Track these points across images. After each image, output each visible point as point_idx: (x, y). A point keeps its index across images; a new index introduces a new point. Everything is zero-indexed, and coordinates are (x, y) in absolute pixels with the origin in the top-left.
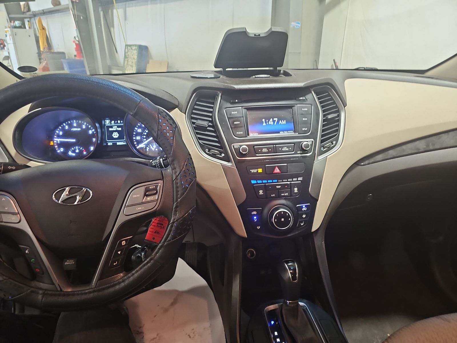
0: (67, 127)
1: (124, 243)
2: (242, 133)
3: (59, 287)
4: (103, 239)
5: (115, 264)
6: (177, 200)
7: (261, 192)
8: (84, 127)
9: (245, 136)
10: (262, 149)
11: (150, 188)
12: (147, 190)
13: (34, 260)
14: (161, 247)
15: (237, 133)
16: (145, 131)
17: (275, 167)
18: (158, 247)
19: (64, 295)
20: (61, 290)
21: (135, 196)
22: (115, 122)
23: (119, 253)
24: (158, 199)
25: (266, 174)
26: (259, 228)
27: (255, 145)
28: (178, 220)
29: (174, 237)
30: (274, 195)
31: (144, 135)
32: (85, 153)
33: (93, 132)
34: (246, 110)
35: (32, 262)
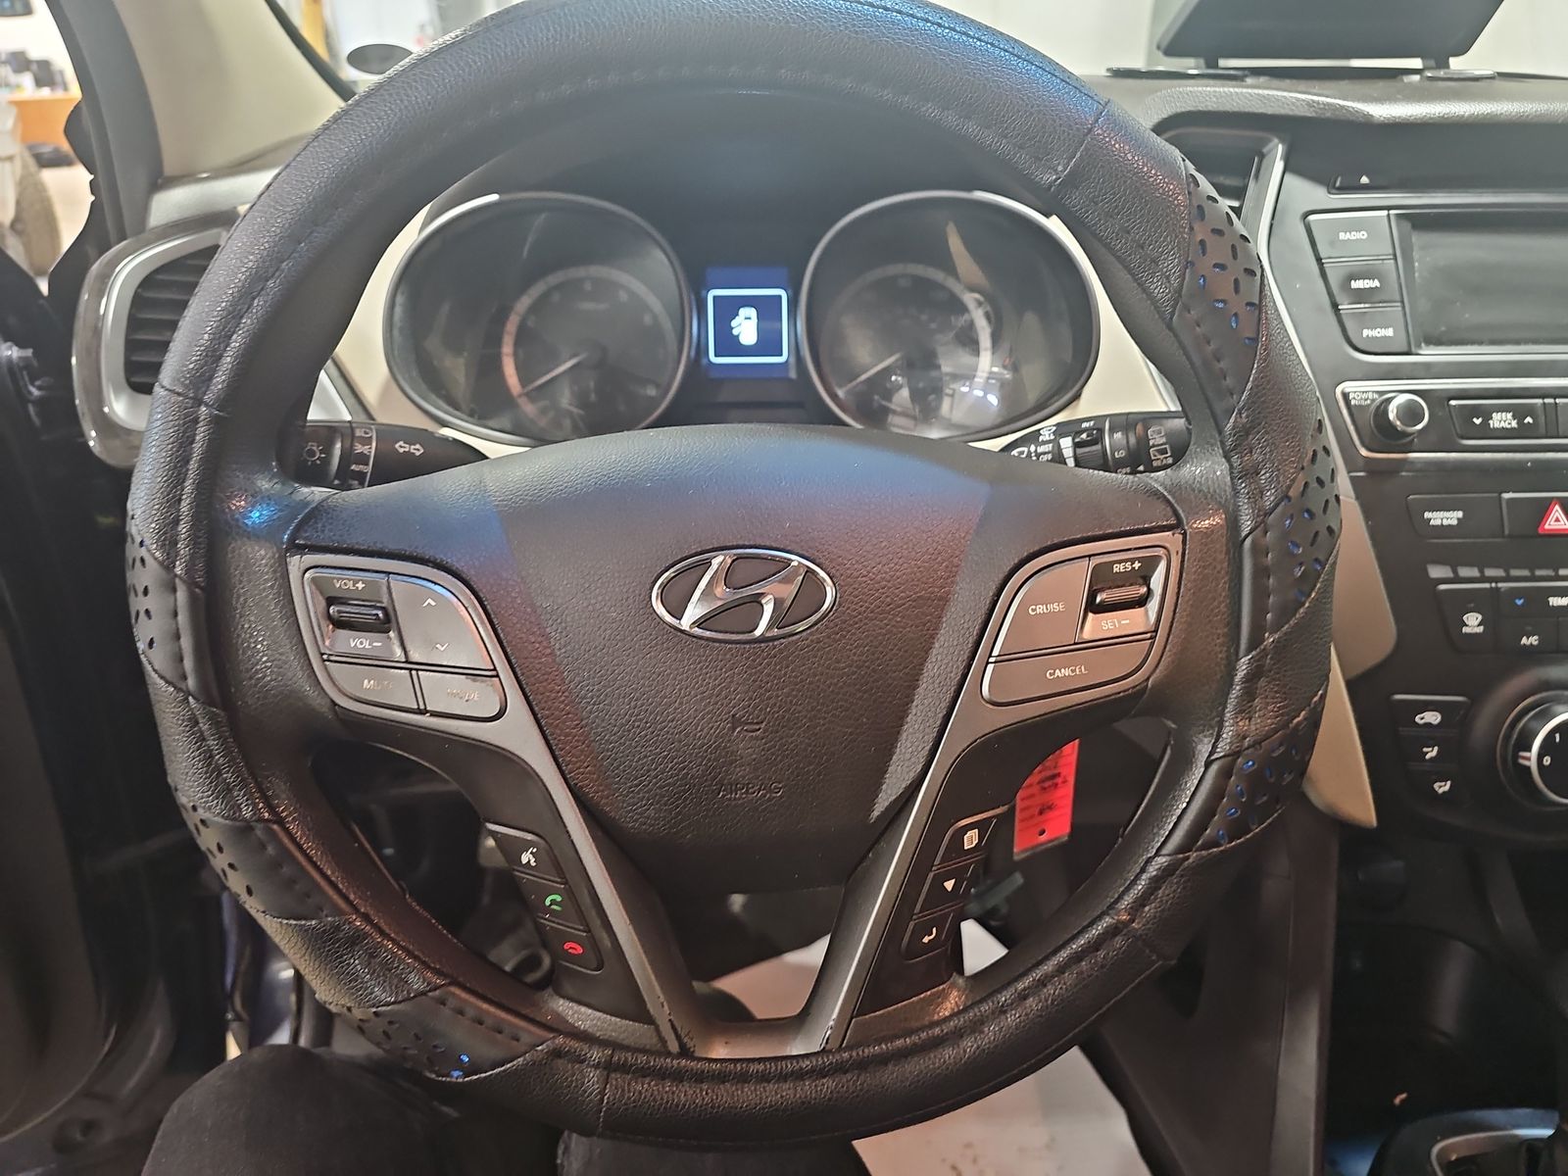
1: (971, 839)
2: (1390, 332)
3: (673, 1036)
4: (876, 813)
5: (926, 940)
6: (1255, 642)
7: (1473, 622)
9: (1405, 349)
10: (1486, 414)
11: (1117, 568)
12: (1101, 578)
13: (558, 898)
14: (1167, 873)
15: (1366, 332)
17: (1549, 503)
18: (1152, 871)
19: (699, 1078)
20: (685, 1052)
21: (1041, 609)
23: (949, 885)
24: (1156, 631)
25: (1503, 537)
26: (1443, 787)
27: (1452, 394)
28: (1260, 743)
29: (1237, 829)
30: (1534, 640)
34: (1407, 225)
35: (548, 910)
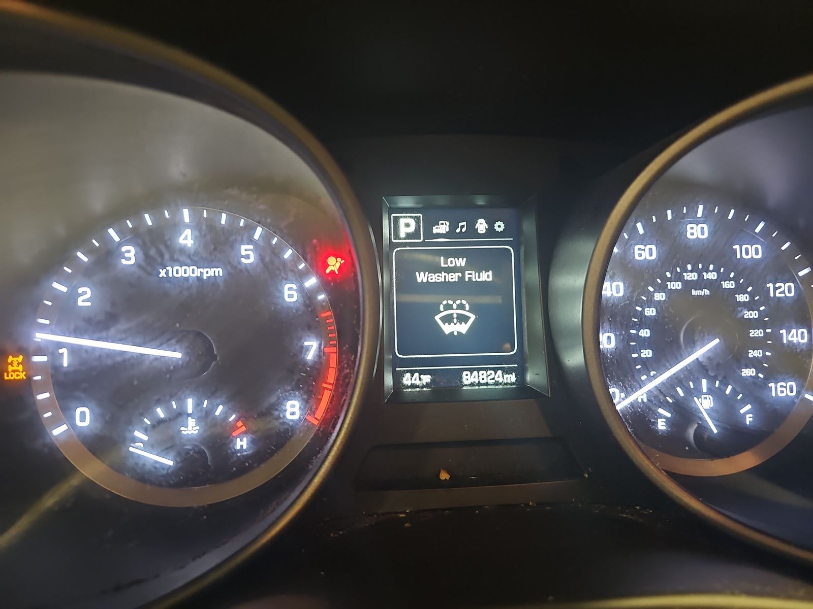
0: (130, 256)
8: (248, 255)
16: (650, 295)
22: (453, 227)
31: (644, 322)
32: (242, 444)
33: (308, 297)
